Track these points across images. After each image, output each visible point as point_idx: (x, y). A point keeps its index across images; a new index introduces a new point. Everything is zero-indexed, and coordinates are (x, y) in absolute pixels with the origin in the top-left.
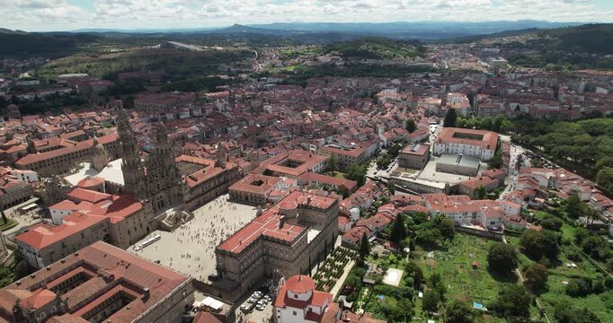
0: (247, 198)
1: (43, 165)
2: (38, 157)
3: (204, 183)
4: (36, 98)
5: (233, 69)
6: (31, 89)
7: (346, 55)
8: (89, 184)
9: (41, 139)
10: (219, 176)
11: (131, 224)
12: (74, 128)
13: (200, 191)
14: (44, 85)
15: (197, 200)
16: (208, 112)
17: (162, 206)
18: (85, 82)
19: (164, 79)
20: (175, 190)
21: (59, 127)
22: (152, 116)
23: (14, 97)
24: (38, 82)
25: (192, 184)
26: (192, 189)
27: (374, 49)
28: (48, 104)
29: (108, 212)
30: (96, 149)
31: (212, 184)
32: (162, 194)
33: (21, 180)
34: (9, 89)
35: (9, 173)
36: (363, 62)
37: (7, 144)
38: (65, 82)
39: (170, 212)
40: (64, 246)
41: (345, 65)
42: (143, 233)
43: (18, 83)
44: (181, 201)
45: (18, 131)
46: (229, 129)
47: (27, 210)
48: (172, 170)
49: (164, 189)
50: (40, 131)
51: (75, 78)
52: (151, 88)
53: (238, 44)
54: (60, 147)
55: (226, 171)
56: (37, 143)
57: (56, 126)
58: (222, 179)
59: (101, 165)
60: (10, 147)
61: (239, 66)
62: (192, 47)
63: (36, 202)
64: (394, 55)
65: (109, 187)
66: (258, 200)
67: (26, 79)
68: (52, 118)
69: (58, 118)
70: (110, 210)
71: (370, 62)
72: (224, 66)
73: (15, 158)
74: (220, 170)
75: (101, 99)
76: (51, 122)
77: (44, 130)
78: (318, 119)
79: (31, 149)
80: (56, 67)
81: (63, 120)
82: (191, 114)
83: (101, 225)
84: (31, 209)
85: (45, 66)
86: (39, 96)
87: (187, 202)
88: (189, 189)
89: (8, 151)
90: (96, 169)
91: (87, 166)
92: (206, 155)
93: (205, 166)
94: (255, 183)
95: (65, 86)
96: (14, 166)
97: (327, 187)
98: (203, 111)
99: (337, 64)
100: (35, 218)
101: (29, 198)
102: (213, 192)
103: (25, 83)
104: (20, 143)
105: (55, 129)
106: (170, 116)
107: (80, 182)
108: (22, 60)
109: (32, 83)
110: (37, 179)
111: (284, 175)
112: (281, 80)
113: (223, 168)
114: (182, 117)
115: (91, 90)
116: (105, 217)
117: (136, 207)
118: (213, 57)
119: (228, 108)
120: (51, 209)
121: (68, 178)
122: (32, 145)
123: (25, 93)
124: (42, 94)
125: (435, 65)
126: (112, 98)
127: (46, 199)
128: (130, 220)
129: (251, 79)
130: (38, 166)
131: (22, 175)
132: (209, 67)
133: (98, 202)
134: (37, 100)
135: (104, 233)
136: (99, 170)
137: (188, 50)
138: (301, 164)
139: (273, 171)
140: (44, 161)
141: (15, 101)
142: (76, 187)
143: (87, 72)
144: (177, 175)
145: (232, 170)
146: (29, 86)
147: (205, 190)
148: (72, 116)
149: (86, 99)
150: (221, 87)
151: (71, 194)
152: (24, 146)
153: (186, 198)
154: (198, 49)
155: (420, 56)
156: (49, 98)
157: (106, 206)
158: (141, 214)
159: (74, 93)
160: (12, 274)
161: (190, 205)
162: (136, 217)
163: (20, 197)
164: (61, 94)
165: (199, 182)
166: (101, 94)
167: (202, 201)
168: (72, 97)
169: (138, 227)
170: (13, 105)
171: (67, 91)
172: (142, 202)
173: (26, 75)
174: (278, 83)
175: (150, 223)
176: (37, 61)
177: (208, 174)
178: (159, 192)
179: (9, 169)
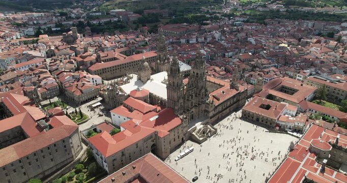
0: (258, 120)
1: (104, 71)
2: (102, 65)
3: (224, 102)
4: (99, 24)
5: (210, 11)
6: (97, 18)
7: (287, 4)
8: (138, 95)
9: (103, 51)
10: (234, 97)
11: (172, 137)
12: (123, 45)
13: (220, 109)
14: (103, 16)
15: (217, 116)
16: (209, 40)
17: (193, 119)
18: (125, 15)
19: (171, 15)
20: (203, 107)
21: (114, 44)
22: (171, 40)
23: (88, 22)
24: (100, 14)
25: (216, 103)
26: (216, 107)
28: (105, 27)
29: (156, 125)
30: (144, 66)
31: (229, 103)
32: (193, 110)
33: (92, 83)
34: (86, 17)
35: (85, 77)
36: (300, 9)
37: (85, 55)
38: (114, 14)
39: (199, 126)
40: (123, 155)
41: (287, 11)
42: (179, 143)
43: (91, 14)
44: (207, 117)
45: (90, 45)
46: (226, 54)
47: (95, 107)
48: (203, 91)
49: (196, 106)
50: (103, 46)
51: (119, 12)
52: (163, 20)
54: (115, 59)
55: (239, 93)
56: (102, 54)
57: (112, 43)
58: (235, 100)
59: (146, 78)
60: (87, 56)
63: (101, 101)
64: (325, 5)
65: (152, 99)
66: (269, 123)
67: (94, 12)
68: (110, 37)
69: (113, 37)
70: (158, 123)
71: (306, 9)
72: (204, 8)
73: (89, 65)
74: (234, 92)
75: (134, 26)
76: (109, 40)
77: (105, 45)
78: (296, 52)
79: (98, 60)
80: (109, 5)
81: (117, 39)
82: (197, 40)
83: (150, 137)
84: (97, 107)
85: (103, 5)
86: (101, 22)
87: (211, 118)
88: (213, 107)
89: (85, 60)
90: (141, 81)
91: (135, 77)
92: (217, 75)
93: (221, 86)
94: (262, 106)
95: (115, 16)
96: (88, 71)
98: (205, 39)
99: (281, 10)
100: (100, 115)
101: (96, 97)
102: (228, 110)
103: (94, 14)
104: (92, 55)
105: (111, 45)
106: (183, 41)
107: (132, 92)
108: (92, 2)
109: (97, 14)
110: (101, 83)
111: (284, 100)
112: (245, 19)
113: (237, 90)
114: (191, 42)
115: (129, 20)
116: (154, 130)
117: (176, 121)
119: (223, 38)
120: (112, 112)
121: (123, 87)
122: (99, 56)
123: (94, 20)
124: (103, 21)
126: (140, 25)
127: (107, 100)
128: (172, 134)
129: (223, 17)
130: (101, 72)
131: (93, 79)
132: (195, 9)
133: (147, 113)
134: (100, 24)
135: (152, 143)
136: (144, 83)
138: (296, 92)
139: (275, 97)
140: (105, 69)
141: (89, 24)
142: (129, 96)
143: (125, 9)
144: (206, 95)
145: (243, 92)
146: (96, 16)
147: (224, 108)
148: (122, 36)
149: (126, 25)
150: (206, 22)
151: (126, 102)
152: (94, 57)
153: (211, 114)
155: (345, 5)
156: (106, 23)
157: (154, 118)
158: (180, 128)
159: (119, 21)
160: (86, 170)
161: (213, 119)
162: (176, 131)
163: (91, 96)
164: (112, 21)
165: (221, 101)
166: (134, 23)
167: (220, 116)
168: (118, 23)
169: (177, 138)
170: (88, 27)
171: (116, 19)
172: (181, 117)
173: (94, 10)
174: (244, 21)
175: (185, 135)
176: (99, 2)
177: (227, 94)
178: (191, 108)
179: (85, 73)
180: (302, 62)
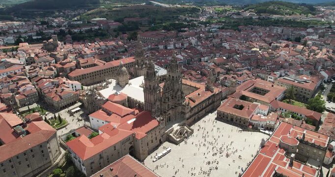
0: (232, 120)
1: (84, 77)
2: (82, 71)
3: (199, 104)
5: (188, 19)
6: (78, 26)
7: (259, 12)
8: (117, 99)
9: (83, 58)
10: (209, 98)
11: (149, 138)
12: (103, 52)
13: (196, 110)
14: (84, 25)
15: (193, 118)
16: (186, 45)
17: (170, 121)
18: (106, 23)
19: (150, 23)
20: (180, 109)
21: (94, 51)
22: (150, 46)
23: (69, 31)
24: (82, 22)
25: (192, 105)
26: (192, 109)
27: (279, 8)
28: (86, 35)
29: (133, 128)
30: (122, 71)
31: (204, 105)
32: (170, 112)
33: (71, 89)
34: (67, 26)
35: (64, 83)
36: (271, 16)
37: (64, 61)
38: (95, 22)
39: (176, 127)
40: (101, 157)
41: (259, 18)
42: (157, 144)
43: (72, 23)
44: (183, 119)
45: (71, 52)
46: (202, 59)
47: (74, 113)
48: (179, 93)
49: (172, 108)
50: (83, 53)
51: (100, 20)
52: (143, 28)
53: (188, 4)
54: (95, 65)
55: (214, 95)
56: (81, 61)
57: (92, 50)
58: (210, 101)
59: (124, 83)
60: (66, 63)
61: (191, 17)
62: (163, 5)
63: (80, 106)
64: (293, 13)
65: (130, 103)
66: (242, 123)
67: (76, 21)
68: (90, 44)
69: (93, 44)
70: (135, 125)
71: (275, 17)
72: (182, 17)
73: (69, 71)
74: (209, 94)
75: (115, 33)
76: (89, 47)
77: (85, 52)
78: (267, 56)
79: (78, 66)
80: (90, 14)
81: (96, 46)
82: (175, 46)
83: (128, 139)
84: (76, 112)
85: (85, 14)
86: (82, 31)
87: (188, 119)
88: (190, 109)
89: (65, 67)
90: (120, 86)
91: (114, 82)
92: (193, 79)
93: (197, 89)
94: (236, 107)
95: (95, 25)
96: (68, 77)
97: (295, 115)
98: (182, 44)
99: (254, 18)
100: (79, 120)
101: (75, 103)
102: (204, 111)
103: (75, 23)
104: (72, 61)
105: (92, 52)
106: (161, 47)
107: (110, 96)
108: (74, 11)
109: (79, 22)
110: (81, 88)
111: (256, 101)
112: (221, 26)
113: (212, 92)
114: (168, 48)
115: (109, 28)
116: (132, 132)
117: (153, 124)
118: (175, 10)
119: (199, 43)
120: (91, 117)
121: (101, 92)
122: (78, 63)
123: (75, 28)
124: (84, 29)
125: (323, 20)
126: (120, 33)
127: (86, 105)
128: (150, 136)
129: (200, 25)
130: (81, 77)
131: (72, 85)
132: (173, 17)
133: (124, 116)
134: (81, 33)
135: (130, 145)
136: (122, 87)
137: (161, 6)
138: (268, 92)
139: (248, 97)
140: (85, 75)
141: (70, 33)
142: (107, 100)
143: (106, 18)
144: (182, 98)
145: (218, 94)
146: (77, 24)
147: (200, 109)
148: (101, 43)
149: (106, 33)
150: (183, 29)
151: (105, 106)
152: (73, 64)
153: (187, 116)
154: (167, 6)
155: (311, 13)
156: (87, 31)
157: (131, 121)
158: (157, 129)
159: (100, 29)
160: (63, 175)
161: (190, 121)
162: (153, 132)
163: (70, 101)
164: (93, 29)
165: (197, 103)
166: (115, 31)
167: (197, 118)
168: (99, 31)
169: (154, 140)
170: (69, 35)
171: (97, 27)
172: (158, 119)
173: (76, 19)
174: (219, 28)
175: (162, 136)
176: (81, 12)
177: (202, 96)
178: (168, 110)
179: (64, 80)
180: (272, 65)
